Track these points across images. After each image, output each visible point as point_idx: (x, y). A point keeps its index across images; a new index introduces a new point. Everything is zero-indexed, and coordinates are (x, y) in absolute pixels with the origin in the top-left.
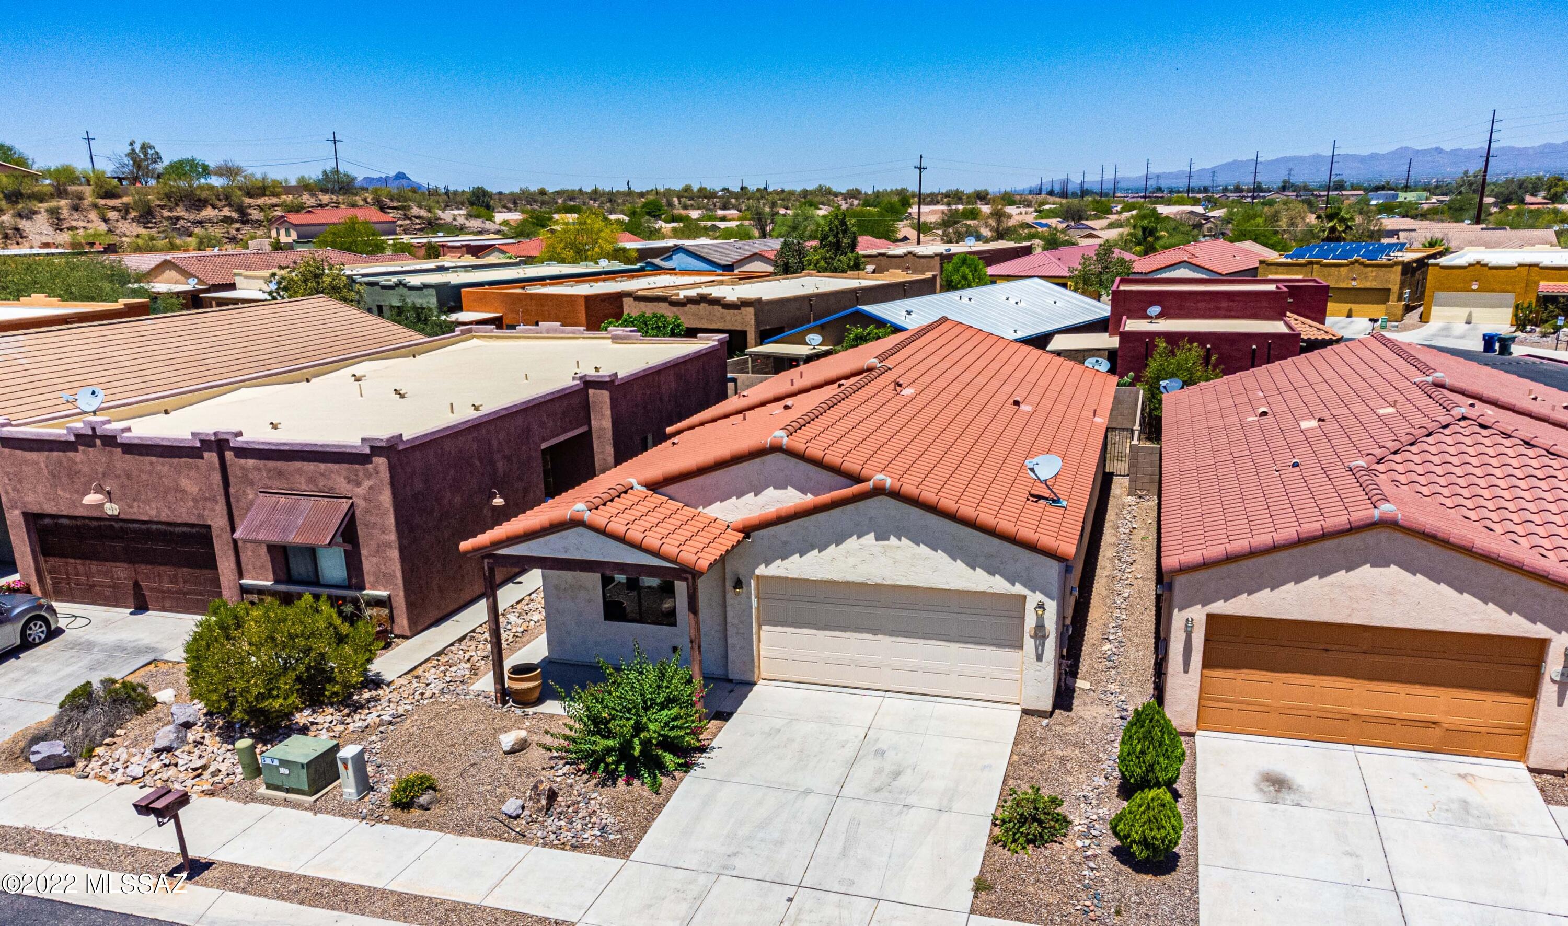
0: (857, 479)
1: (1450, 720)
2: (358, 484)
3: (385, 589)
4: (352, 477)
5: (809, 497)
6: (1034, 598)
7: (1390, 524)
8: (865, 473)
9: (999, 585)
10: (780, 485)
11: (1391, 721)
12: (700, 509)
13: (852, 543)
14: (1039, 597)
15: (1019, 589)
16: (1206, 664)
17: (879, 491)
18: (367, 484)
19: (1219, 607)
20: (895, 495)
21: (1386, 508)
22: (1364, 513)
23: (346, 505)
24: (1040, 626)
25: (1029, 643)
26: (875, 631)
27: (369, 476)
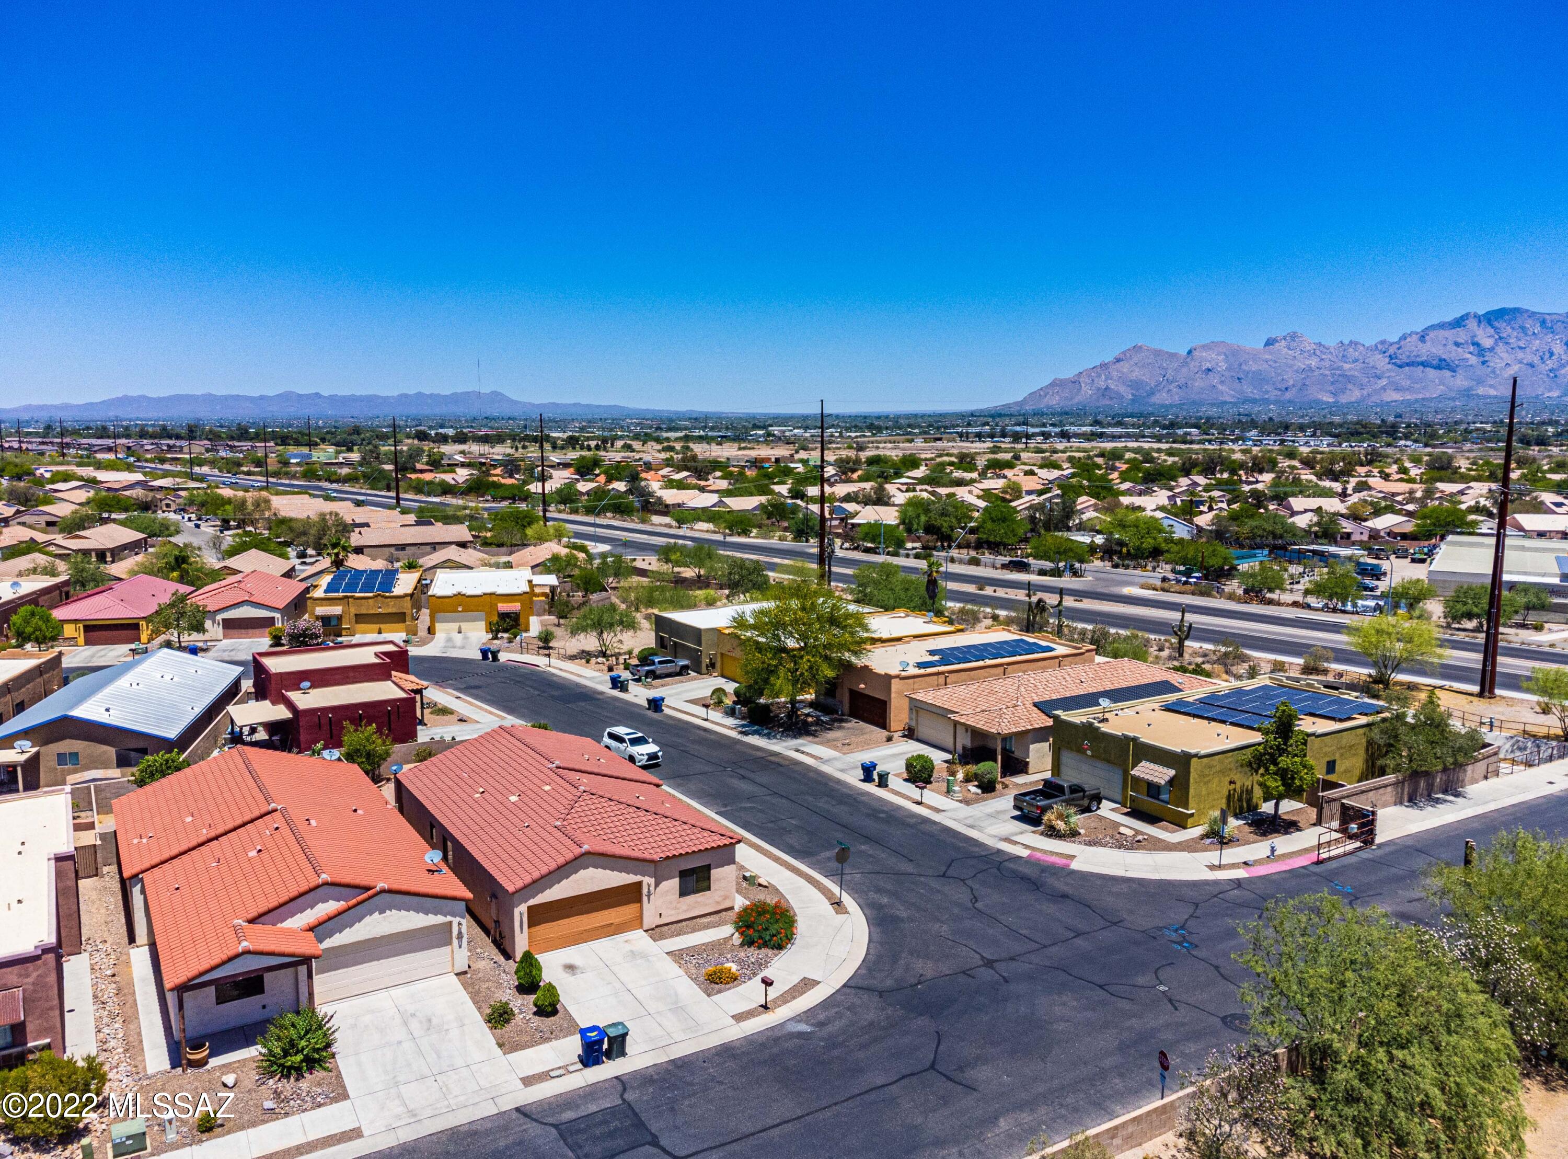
0: (368, 889)
1: (617, 921)
2: (28, 976)
3: (46, 1037)
4: (23, 972)
5: (342, 903)
6: (455, 921)
7: (588, 853)
8: (372, 884)
9: (440, 919)
10: (325, 901)
11: (597, 928)
12: (279, 925)
13: (368, 919)
14: (458, 919)
15: (449, 918)
16: (529, 927)
17: (383, 891)
18: (35, 974)
19: (532, 902)
20: (390, 891)
21: (586, 847)
22: (578, 851)
23: (19, 993)
24: (460, 933)
25: (455, 942)
26: (378, 960)
27: (36, 969)
